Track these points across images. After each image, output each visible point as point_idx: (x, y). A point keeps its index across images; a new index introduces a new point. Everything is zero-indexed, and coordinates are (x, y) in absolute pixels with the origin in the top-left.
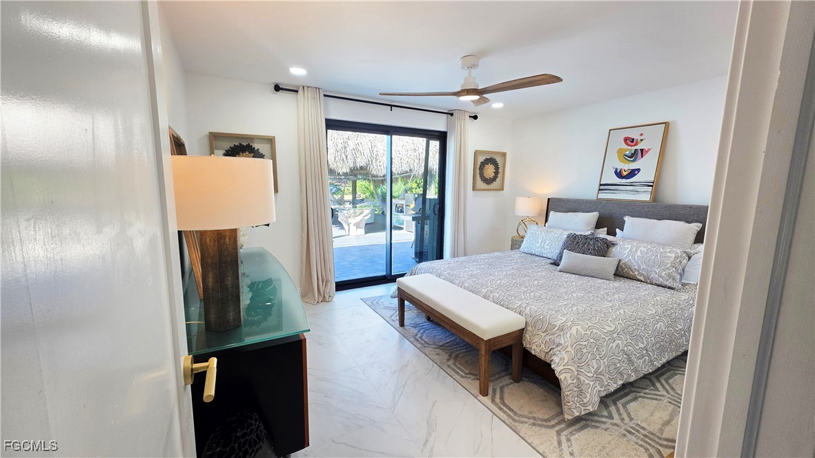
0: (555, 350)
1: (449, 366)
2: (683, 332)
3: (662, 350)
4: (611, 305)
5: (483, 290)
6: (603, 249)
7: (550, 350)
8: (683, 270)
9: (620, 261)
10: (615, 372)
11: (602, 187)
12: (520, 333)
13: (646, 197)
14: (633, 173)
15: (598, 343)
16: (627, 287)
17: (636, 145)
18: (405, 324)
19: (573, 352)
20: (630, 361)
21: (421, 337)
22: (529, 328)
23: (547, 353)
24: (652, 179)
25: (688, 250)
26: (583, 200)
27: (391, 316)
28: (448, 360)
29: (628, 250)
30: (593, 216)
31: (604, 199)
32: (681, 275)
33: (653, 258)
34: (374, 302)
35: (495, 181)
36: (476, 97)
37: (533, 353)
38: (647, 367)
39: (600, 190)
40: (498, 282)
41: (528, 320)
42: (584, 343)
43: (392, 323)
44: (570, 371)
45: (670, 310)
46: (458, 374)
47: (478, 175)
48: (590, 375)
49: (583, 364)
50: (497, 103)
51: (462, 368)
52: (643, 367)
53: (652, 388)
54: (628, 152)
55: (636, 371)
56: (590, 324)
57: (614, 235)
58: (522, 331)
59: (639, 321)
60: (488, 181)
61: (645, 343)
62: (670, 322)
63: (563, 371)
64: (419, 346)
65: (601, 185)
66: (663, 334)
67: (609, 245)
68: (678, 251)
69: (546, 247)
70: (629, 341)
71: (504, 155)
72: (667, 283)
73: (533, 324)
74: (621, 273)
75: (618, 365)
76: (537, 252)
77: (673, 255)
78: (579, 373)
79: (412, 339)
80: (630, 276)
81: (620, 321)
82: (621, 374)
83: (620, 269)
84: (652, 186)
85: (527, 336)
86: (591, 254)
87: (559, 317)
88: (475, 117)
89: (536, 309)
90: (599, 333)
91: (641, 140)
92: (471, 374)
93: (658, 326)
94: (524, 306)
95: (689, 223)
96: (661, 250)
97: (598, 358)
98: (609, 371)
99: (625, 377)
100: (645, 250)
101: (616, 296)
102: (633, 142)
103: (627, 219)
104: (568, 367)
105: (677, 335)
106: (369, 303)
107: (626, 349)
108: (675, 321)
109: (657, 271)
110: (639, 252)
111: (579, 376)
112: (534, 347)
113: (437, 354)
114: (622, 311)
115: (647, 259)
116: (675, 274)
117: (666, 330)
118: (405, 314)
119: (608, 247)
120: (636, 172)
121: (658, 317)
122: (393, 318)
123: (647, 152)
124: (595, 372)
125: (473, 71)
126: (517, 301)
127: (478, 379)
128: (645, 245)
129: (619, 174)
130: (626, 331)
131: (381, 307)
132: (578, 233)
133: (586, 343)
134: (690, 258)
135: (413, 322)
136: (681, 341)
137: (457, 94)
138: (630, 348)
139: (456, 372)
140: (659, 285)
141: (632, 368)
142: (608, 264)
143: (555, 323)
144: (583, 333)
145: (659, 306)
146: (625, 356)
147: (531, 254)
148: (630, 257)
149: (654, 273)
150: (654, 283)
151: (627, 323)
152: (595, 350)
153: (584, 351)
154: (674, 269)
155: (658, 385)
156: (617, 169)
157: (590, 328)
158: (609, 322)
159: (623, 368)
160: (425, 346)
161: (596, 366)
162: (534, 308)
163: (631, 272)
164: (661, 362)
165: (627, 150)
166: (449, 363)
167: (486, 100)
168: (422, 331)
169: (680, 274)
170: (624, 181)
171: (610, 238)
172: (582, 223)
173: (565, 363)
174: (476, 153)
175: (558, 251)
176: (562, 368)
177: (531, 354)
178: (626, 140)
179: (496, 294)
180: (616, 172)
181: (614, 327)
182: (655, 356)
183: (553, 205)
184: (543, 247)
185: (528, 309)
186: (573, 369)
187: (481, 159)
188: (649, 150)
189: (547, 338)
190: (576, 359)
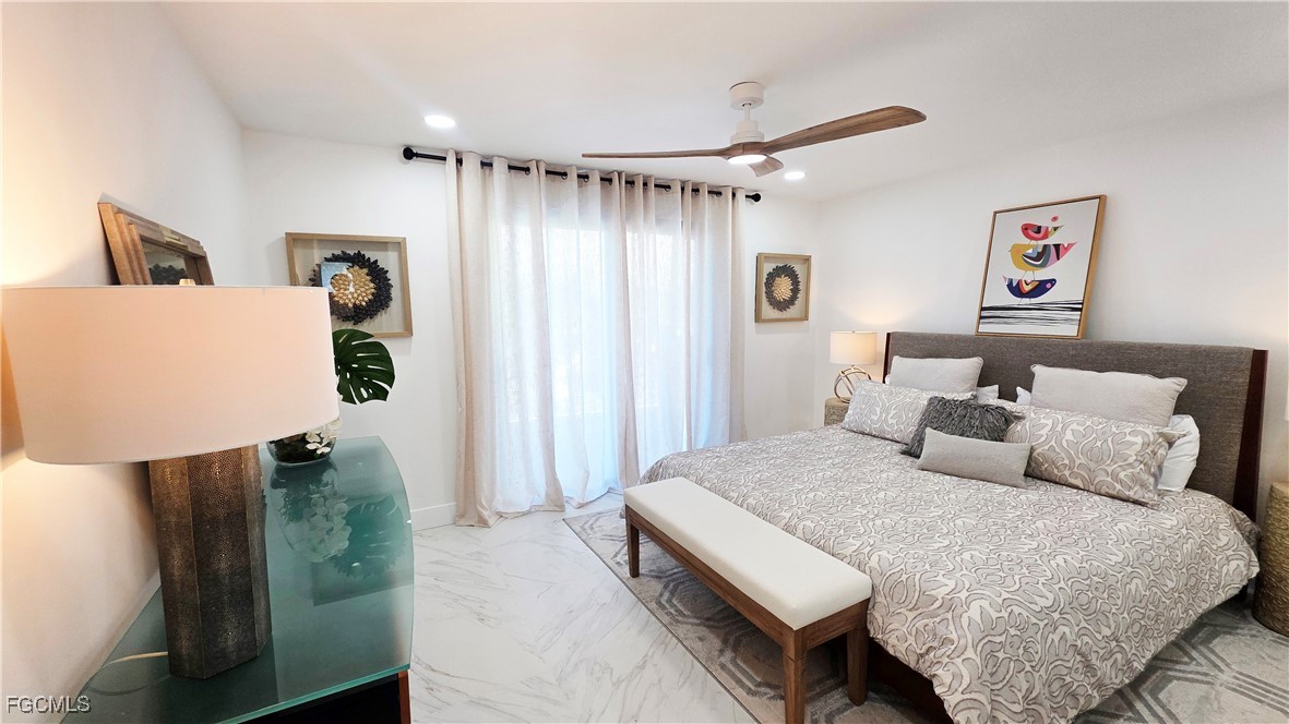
0: (940, 652)
1: (723, 667)
2: (1176, 595)
3: (1145, 633)
4: (1035, 545)
5: (783, 514)
6: (998, 427)
7: (928, 651)
8: (1160, 468)
9: (1032, 450)
10: (1063, 693)
11: (985, 313)
12: (862, 610)
13: (1070, 330)
14: (1042, 287)
15: (1025, 636)
16: (1055, 502)
17: (1046, 236)
18: (641, 571)
19: (978, 661)
20: (1089, 667)
21: (669, 601)
22: (879, 599)
23: (922, 655)
24: (1080, 298)
25: (1166, 430)
26: (951, 336)
27: (615, 556)
28: (721, 651)
29: (1048, 428)
30: (972, 365)
31: (989, 334)
32: (1157, 477)
33: (1099, 444)
34: (586, 526)
35: (793, 304)
36: (759, 158)
37: (892, 652)
38: (1120, 676)
39: (981, 318)
40: (811, 495)
41: (877, 583)
42: (998, 639)
43: (616, 568)
44: (976, 705)
45: (1147, 551)
46: (742, 685)
47: (764, 295)
48: (1017, 708)
49: (1001, 685)
50: (795, 169)
51: (750, 672)
52: (1113, 676)
53: (1130, 714)
54: (1030, 251)
55: (1100, 686)
56: (1005, 595)
57: (1013, 398)
58: (865, 605)
59: (1096, 579)
60: (782, 305)
61: (1113, 627)
62: (1152, 577)
63: (962, 706)
64: (666, 619)
65: (983, 309)
66: (1143, 604)
67: (1009, 419)
68: (1148, 431)
69: (890, 421)
70: (1083, 624)
71: (807, 260)
72: (1131, 494)
73: (887, 590)
74: (1035, 472)
75: (1068, 679)
76: (875, 428)
77: (1139, 440)
78: (996, 705)
79: (653, 605)
80: (1053, 478)
81: (1062, 584)
82: (1074, 696)
83: (1033, 464)
84: (1080, 310)
85: (877, 616)
86: (976, 435)
87: (940, 578)
88: (757, 198)
89: (891, 558)
90: (1025, 614)
91: (1055, 229)
92: (769, 685)
93: (1133, 587)
94: (866, 551)
95: (1161, 376)
96: (1114, 429)
97: (1028, 668)
98: (1051, 693)
99: (1082, 701)
100: (1081, 429)
101: (1040, 524)
102: (1039, 231)
103: (1038, 369)
104: (973, 696)
105: (1168, 602)
106: (578, 529)
107: (1079, 643)
108: (1160, 572)
109: (1110, 470)
110: (1069, 432)
111: (997, 714)
112: (892, 640)
113: (701, 639)
114: (1060, 559)
115: (1088, 447)
116: (1145, 476)
117: (1148, 593)
118: (641, 549)
119: (1008, 422)
120: (1048, 285)
121: (1129, 569)
122: (618, 559)
123: (1067, 249)
124: (1025, 698)
125: (755, 112)
126: (851, 540)
127: (782, 698)
128: (1079, 418)
129: (1016, 290)
130: (1075, 604)
131: (599, 535)
132: (948, 396)
133: (1002, 639)
134: (1171, 444)
135: (654, 568)
136: (1175, 611)
137: (726, 153)
138: (1086, 639)
139: (739, 682)
140: (1113, 497)
141: (1093, 680)
142: (1009, 454)
143: (933, 592)
144: (995, 615)
145: (1127, 544)
146: (1079, 658)
147: (863, 434)
148: (1053, 443)
149: (1103, 473)
150: (1103, 492)
151: (1076, 586)
152: (1021, 651)
153: (1001, 655)
154: (1142, 466)
155: (1139, 706)
156: (1011, 281)
157: (1006, 604)
158: (1040, 586)
159: (1076, 684)
160: (678, 621)
161: (1025, 686)
162: (885, 556)
163: (1056, 471)
164: (1144, 661)
165: (1029, 246)
166: (723, 659)
167: (774, 165)
168: (672, 585)
169: (1154, 475)
170: (1025, 301)
171: (1008, 405)
172: (955, 377)
173: (964, 686)
174: (760, 259)
175: (913, 429)
176: (958, 697)
177: (887, 653)
178: (1026, 229)
179: (808, 523)
180: (1010, 286)
181: (1051, 596)
182: (1133, 651)
183: (897, 345)
184: (886, 420)
185: (875, 558)
186: (982, 698)
187: (768, 268)
188: (1070, 246)
189: (920, 624)
190: (986, 676)
